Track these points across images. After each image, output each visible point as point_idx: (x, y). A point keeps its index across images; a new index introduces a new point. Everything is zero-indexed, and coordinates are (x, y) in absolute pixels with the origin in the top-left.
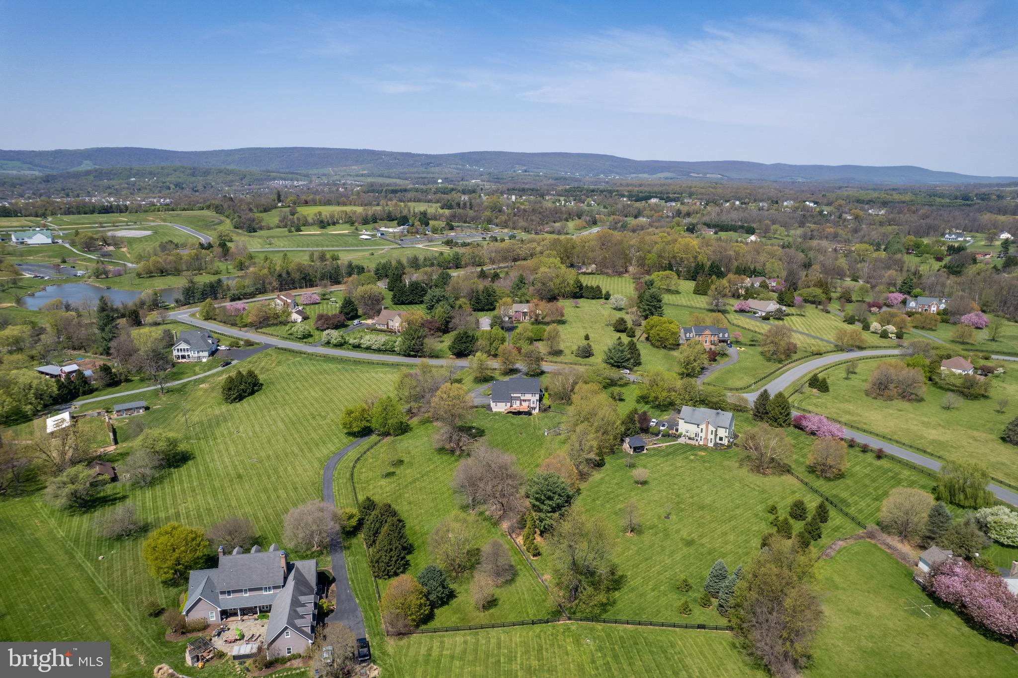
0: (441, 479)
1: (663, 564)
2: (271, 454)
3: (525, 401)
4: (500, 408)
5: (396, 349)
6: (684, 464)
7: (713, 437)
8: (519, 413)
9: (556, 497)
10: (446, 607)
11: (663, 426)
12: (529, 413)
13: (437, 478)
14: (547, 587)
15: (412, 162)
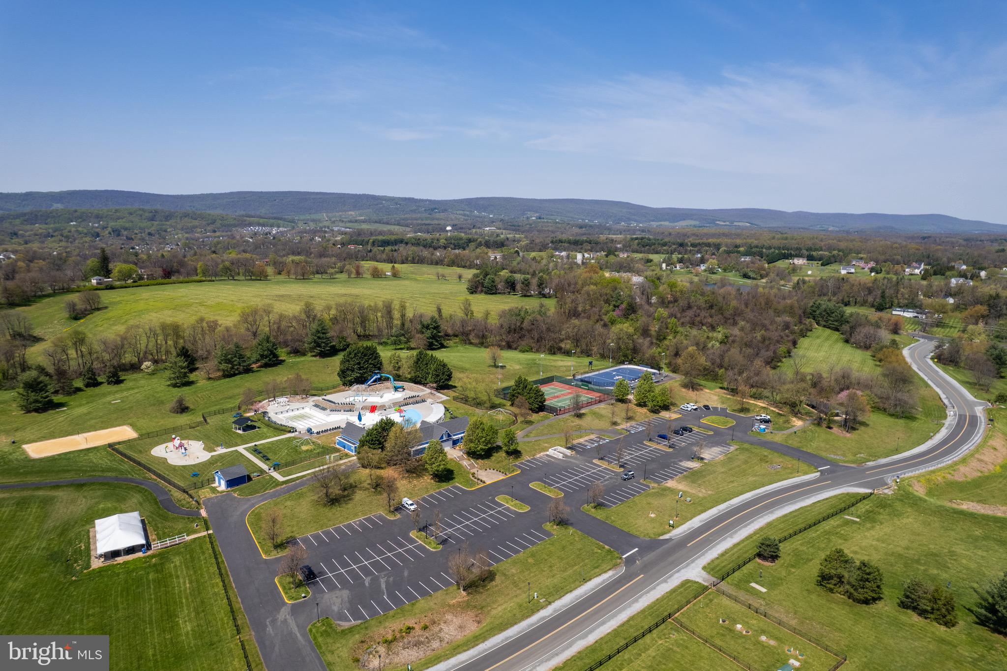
15: (414, 208)
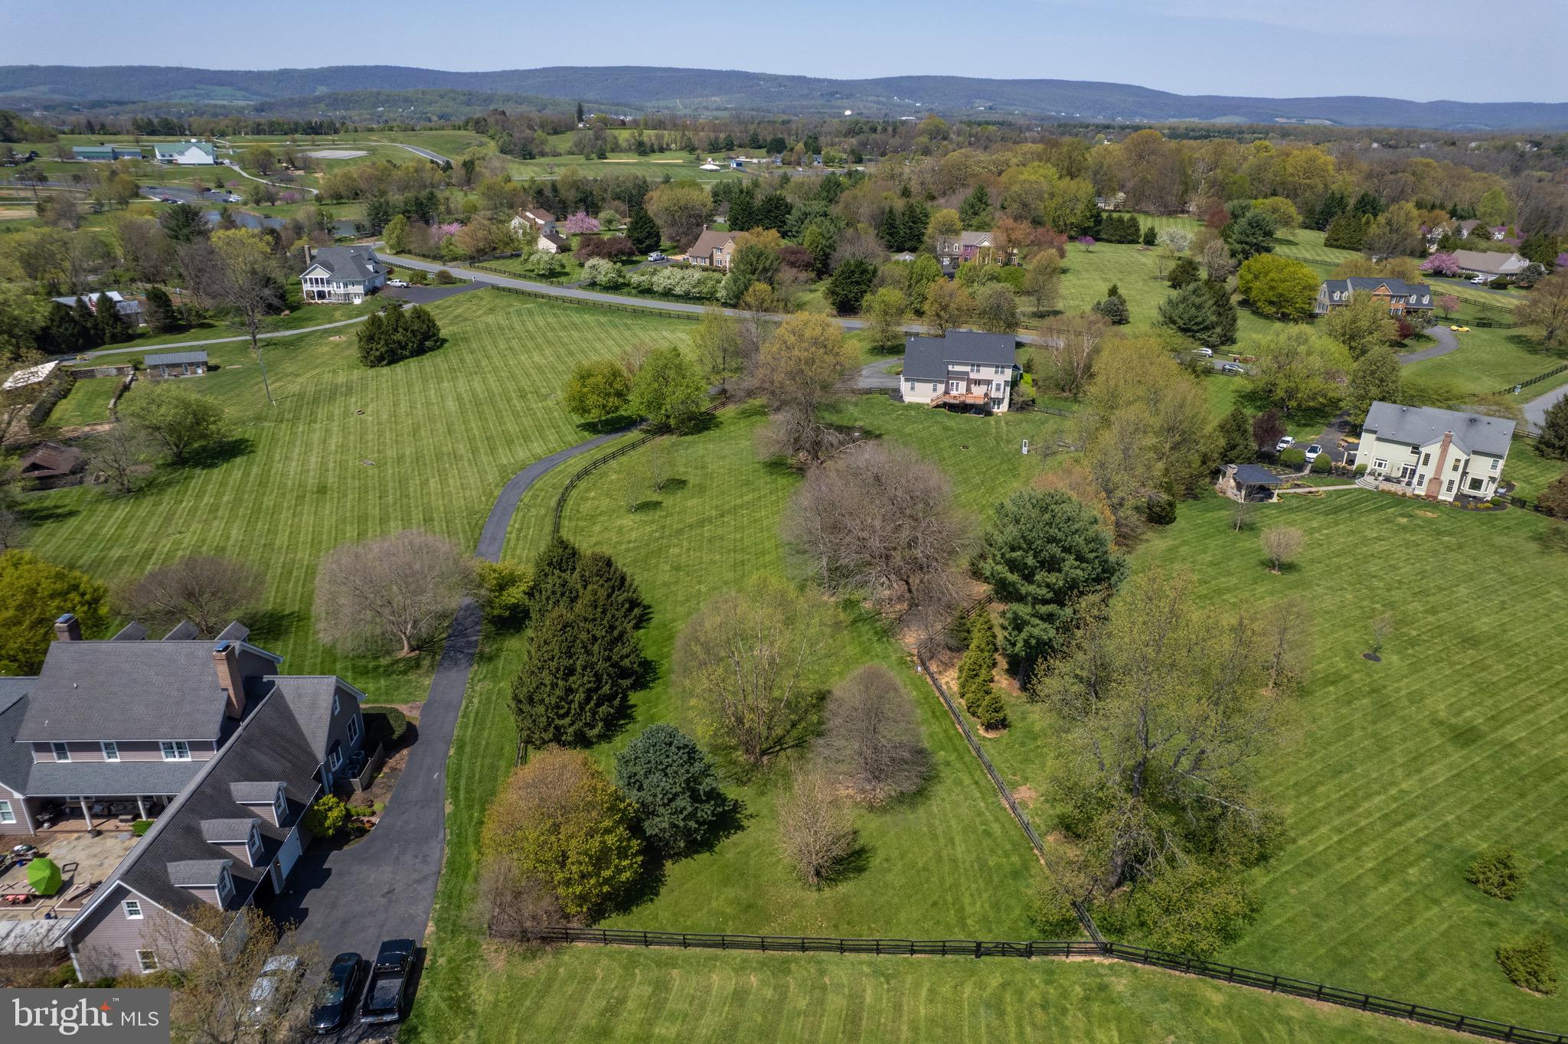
0: (765, 523)
1: (1393, 791)
2: (408, 453)
3: (978, 382)
4: (921, 394)
5: (719, 295)
6: (1384, 534)
7: (1456, 476)
8: (964, 408)
9: (1070, 560)
10: (705, 856)
11: (1313, 450)
12: (984, 410)
13: (755, 521)
14: (1026, 827)
15: (807, 90)
